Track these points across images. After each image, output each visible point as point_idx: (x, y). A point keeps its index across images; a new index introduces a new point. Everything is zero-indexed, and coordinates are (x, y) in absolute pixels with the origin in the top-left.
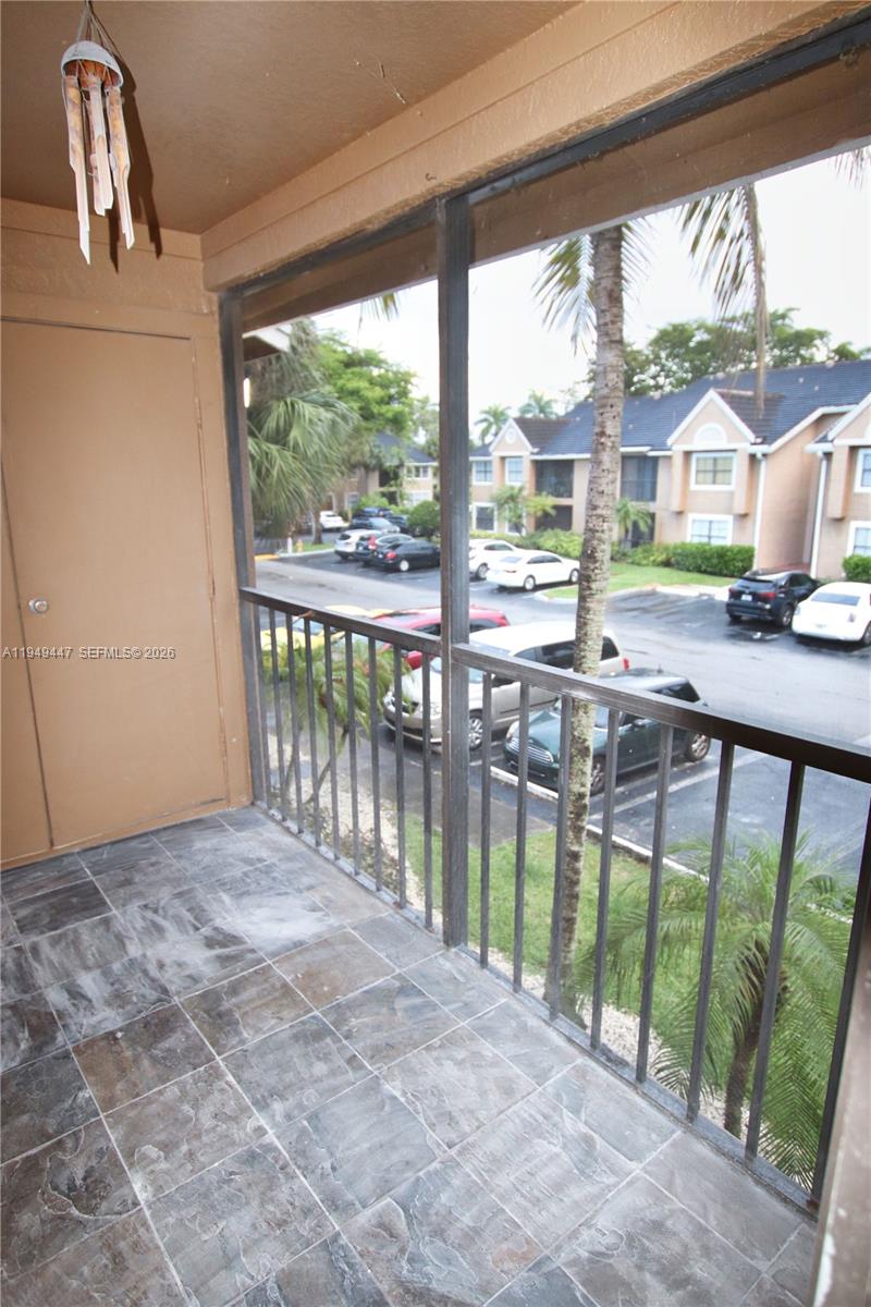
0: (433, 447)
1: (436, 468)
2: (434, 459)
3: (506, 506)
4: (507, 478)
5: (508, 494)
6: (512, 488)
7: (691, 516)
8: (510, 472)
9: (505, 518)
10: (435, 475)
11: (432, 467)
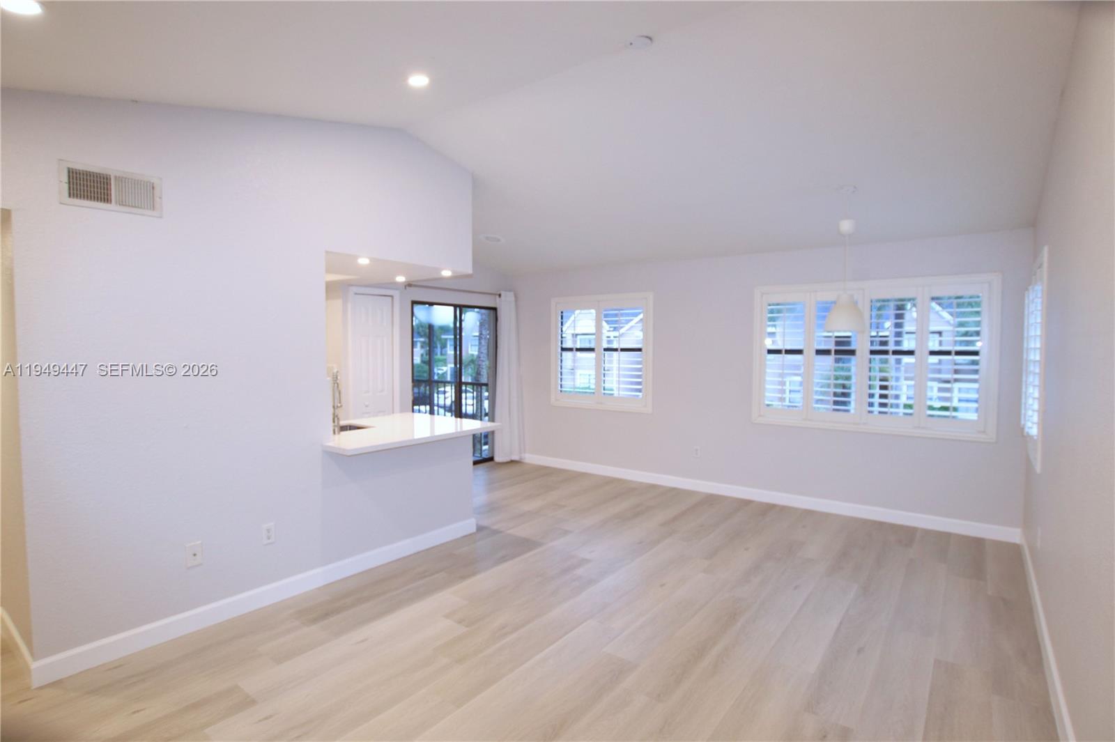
0: (421, 329)
1: (424, 343)
2: (421, 336)
3: (469, 367)
4: (470, 349)
5: (470, 359)
6: (473, 355)
7: (578, 372)
8: (472, 345)
9: (468, 374)
10: (422, 347)
11: (421, 342)
